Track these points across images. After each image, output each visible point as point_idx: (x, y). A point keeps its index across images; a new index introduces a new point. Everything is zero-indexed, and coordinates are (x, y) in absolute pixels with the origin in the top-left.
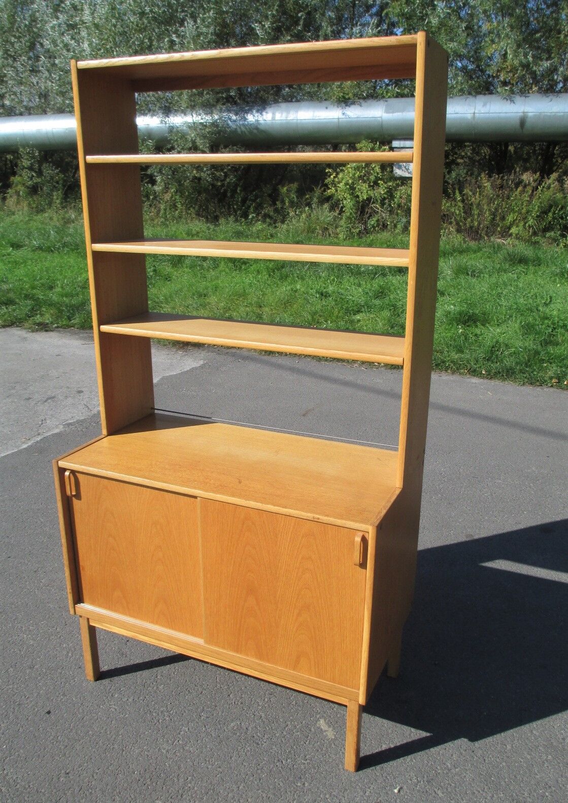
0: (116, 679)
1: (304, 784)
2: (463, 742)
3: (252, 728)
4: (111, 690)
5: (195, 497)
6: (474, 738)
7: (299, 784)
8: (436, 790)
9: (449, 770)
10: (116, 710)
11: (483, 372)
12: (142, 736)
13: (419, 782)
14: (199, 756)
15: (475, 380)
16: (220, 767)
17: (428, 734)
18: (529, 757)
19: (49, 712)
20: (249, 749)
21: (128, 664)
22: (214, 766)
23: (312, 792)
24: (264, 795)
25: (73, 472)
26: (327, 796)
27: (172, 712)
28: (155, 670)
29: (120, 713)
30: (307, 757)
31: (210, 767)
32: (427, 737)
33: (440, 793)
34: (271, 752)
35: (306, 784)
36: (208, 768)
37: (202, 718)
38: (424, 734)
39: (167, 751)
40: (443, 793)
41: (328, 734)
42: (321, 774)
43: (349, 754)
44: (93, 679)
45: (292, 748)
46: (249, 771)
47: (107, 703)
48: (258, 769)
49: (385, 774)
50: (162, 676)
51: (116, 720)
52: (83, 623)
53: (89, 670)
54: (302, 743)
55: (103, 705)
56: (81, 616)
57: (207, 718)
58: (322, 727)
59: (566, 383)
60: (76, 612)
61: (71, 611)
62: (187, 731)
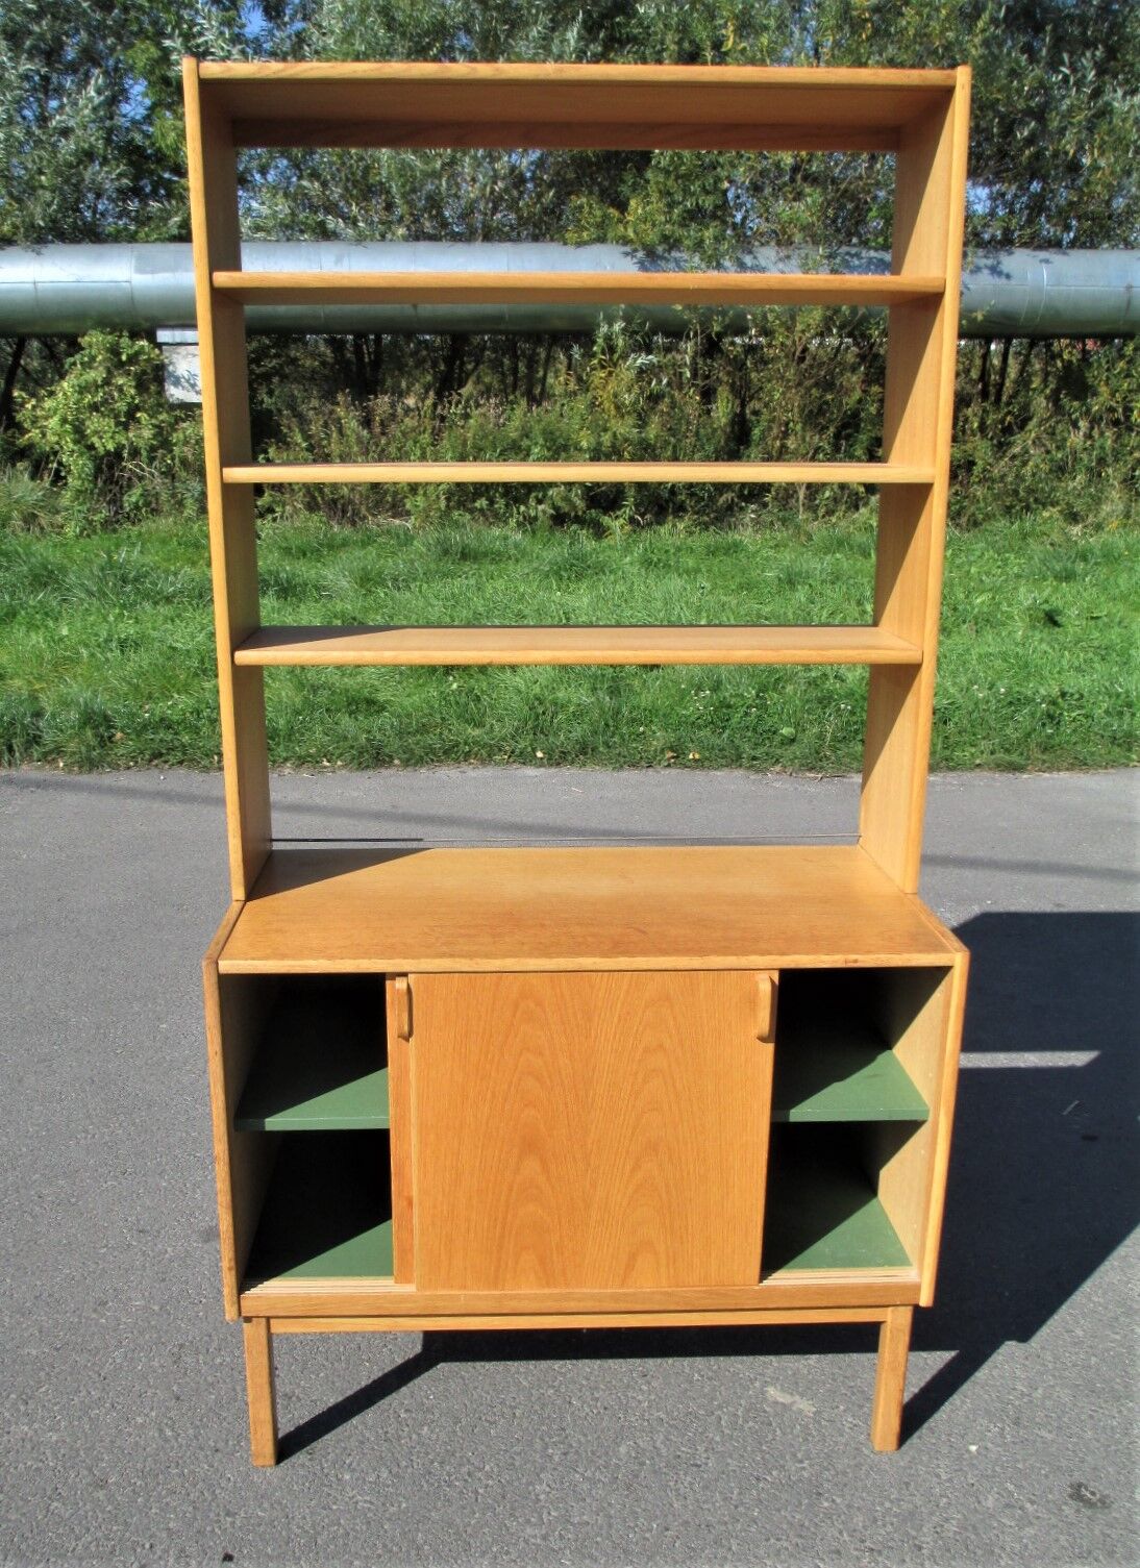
0: (318, 1445)
1: (833, 1501)
2: (1010, 1347)
3: (663, 1443)
4: (326, 1471)
6: (1024, 1335)
7: (826, 1504)
8: (1036, 1431)
9: (1030, 1396)
10: (372, 1503)
11: (539, 754)
12: (469, 1530)
13: (1003, 1429)
14: (610, 1526)
15: (530, 771)
16: (667, 1530)
17: (952, 1354)
18: (1118, 1337)
19: (228, 1558)
20: (689, 1479)
21: (317, 1412)
22: (654, 1532)
23: (859, 1509)
24: (785, 1544)
26: (887, 1505)
27: (487, 1468)
28: (384, 1403)
29: (384, 1505)
30: (799, 1455)
31: (647, 1535)
32: (953, 1360)
33: (1044, 1433)
34: (734, 1471)
35: (838, 1501)
36: (646, 1538)
37: (556, 1458)
38: (948, 1355)
39: (544, 1538)
40: (1050, 1432)
41: (801, 1406)
42: (845, 1473)
43: (887, 1420)
44: (272, 1462)
45: (762, 1451)
46: (724, 1515)
47: (340, 1498)
48: (736, 1507)
49: (944, 1437)
50: (407, 1411)
51: (389, 1520)
52: (253, 1334)
53: (263, 1444)
54: (770, 1437)
55: (335, 1503)
56: (248, 1319)
57: (565, 1454)
58: (781, 1400)
59: (691, 757)
60: (243, 1310)
61: (230, 1313)
62: (548, 1489)
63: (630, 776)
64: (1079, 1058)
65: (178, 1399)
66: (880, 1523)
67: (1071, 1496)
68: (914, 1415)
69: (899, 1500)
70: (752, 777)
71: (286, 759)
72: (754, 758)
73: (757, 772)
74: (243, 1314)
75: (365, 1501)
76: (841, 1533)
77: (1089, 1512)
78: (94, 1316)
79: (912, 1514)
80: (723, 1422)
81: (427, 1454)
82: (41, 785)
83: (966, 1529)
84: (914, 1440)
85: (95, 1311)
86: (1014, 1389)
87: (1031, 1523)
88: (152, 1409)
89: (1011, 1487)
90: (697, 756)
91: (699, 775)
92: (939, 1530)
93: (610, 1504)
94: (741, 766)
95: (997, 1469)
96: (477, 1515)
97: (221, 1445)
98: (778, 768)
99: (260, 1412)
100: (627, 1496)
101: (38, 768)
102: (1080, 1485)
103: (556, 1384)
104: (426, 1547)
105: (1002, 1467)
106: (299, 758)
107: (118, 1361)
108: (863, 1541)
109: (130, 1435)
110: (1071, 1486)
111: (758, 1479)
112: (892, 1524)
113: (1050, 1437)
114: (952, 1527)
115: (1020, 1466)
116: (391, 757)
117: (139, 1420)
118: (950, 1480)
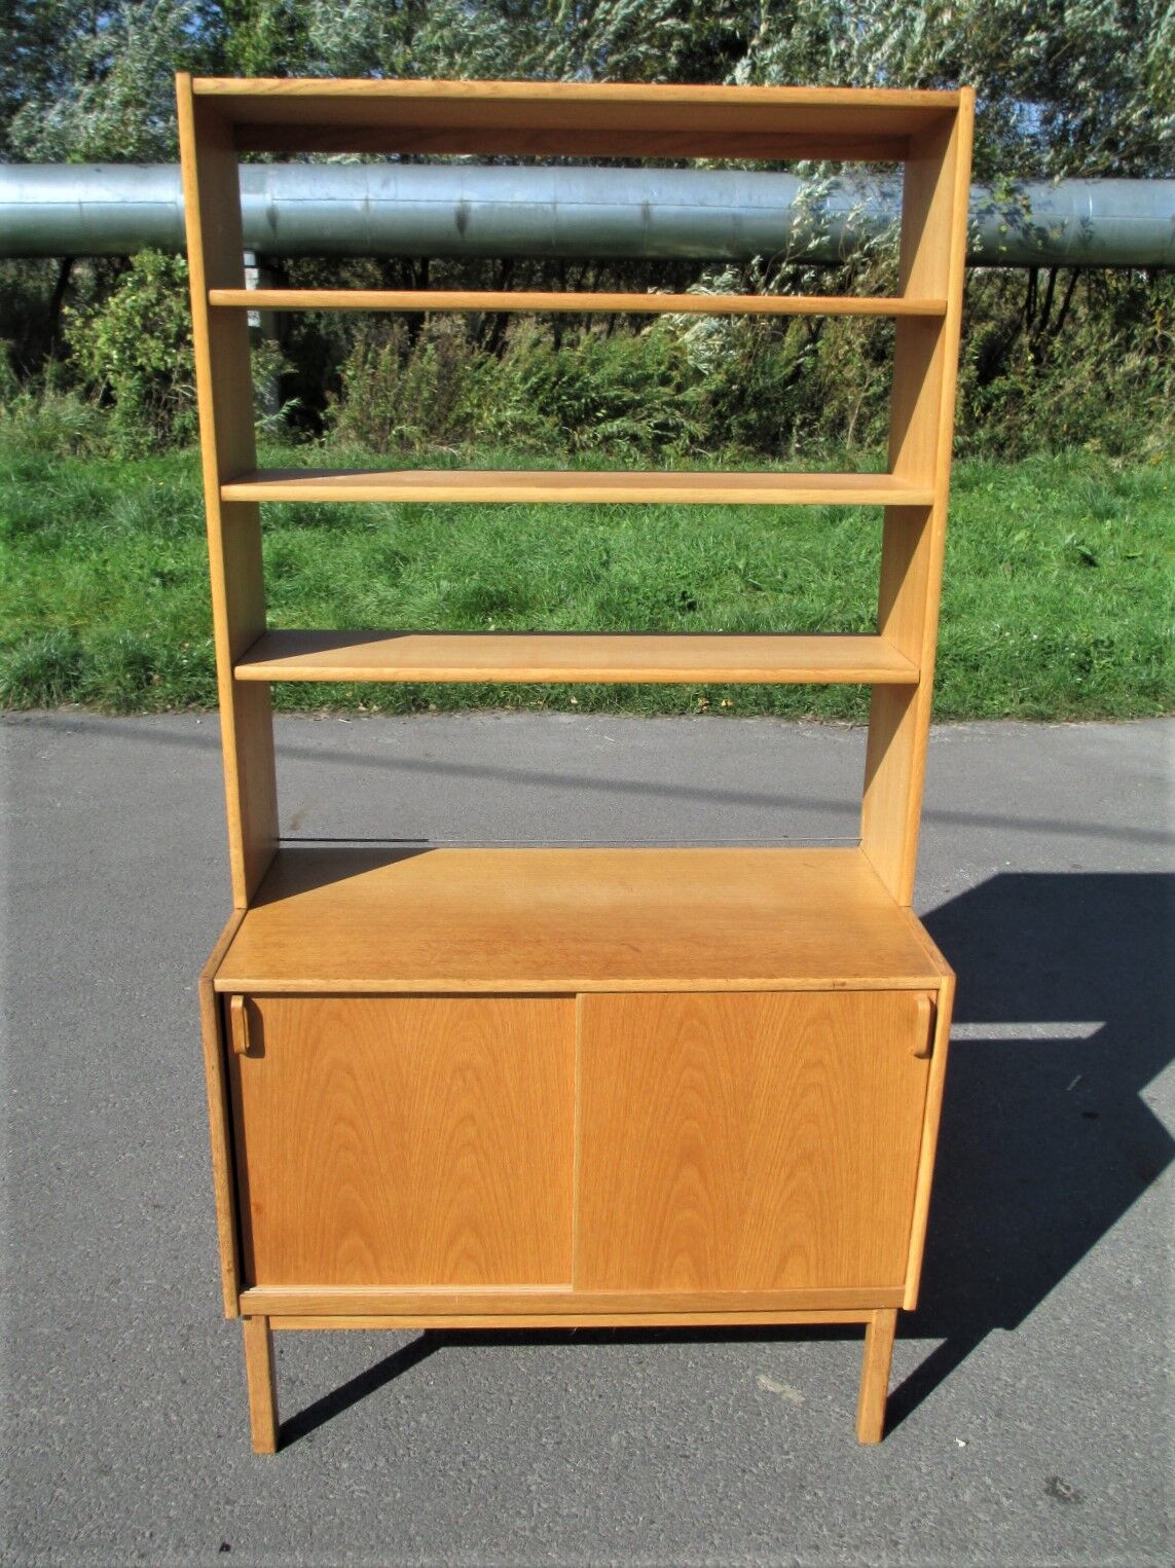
0: (319, 1432)
1: (815, 1494)
2: (997, 1335)
3: (654, 1432)
4: (325, 1459)
5: (572, 995)
6: (1011, 1323)
7: (808, 1498)
8: (1017, 1423)
9: (1013, 1386)
10: (367, 1492)
11: (574, 701)
12: (460, 1521)
13: (985, 1421)
14: (598, 1518)
15: (564, 718)
16: (652, 1522)
17: (941, 1341)
18: (1103, 1325)
19: (225, 1548)
20: (677, 1470)
21: (319, 1397)
22: (640, 1525)
23: (840, 1503)
24: (766, 1538)
25: (248, 998)
26: (868, 1498)
27: (482, 1457)
28: (384, 1389)
29: (379, 1494)
30: (786, 1447)
31: (633, 1528)
32: (942, 1346)
33: (1024, 1425)
34: (721, 1462)
35: (820, 1493)
36: (631, 1532)
37: (550, 1448)
38: (935, 1343)
39: (533, 1530)
40: (1030, 1424)
41: (791, 1396)
42: (828, 1466)
43: (871, 1412)
44: (273, 1450)
45: (749, 1441)
46: (708, 1508)
47: (337, 1487)
48: (721, 1500)
49: (927, 1429)
50: (407, 1397)
51: (383, 1510)
52: (253, 1332)
53: (263, 1433)
54: (759, 1427)
55: (332, 1493)
56: (248, 1317)
57: (558, 1443)
58: (771, 1389)
59: (723, 704)
60: (242, 1309)
61: (230, 1312)
62: (539, 1480)
63: (663, 723)
64: (1085, 1030)
65: (184, 1382)
66: (859, 1517)
67: (1046, 1491)
68: (898, 1408)
69: (879, 1494)
70: (784, 726)
71: (323, 703)
72: (787, 706)
73: (789, 719)
74: (243, 1313)
75: (362, 1491)
76: (820, 1527)
77: (1062, 1508)
78: (106, 1294)
79: (890, 1508)
80: (713, 1412)
81: (424, 1442)
82: (79, 728)
83: (942, 1525)
84: (898, 1431)
85: (107, 1289)
86: (998, 1379)
87: (1005, 1519)
88: (158, 1393)
89: (988, 1481)
90: (730, 704)
91: (731, 723)
92: (915, 1524)
93: (599, 1496)
94: (772, 713)
95: (977, 1462)
96: (469, 1507)
97: (224, 1431)
98: (809, 716)
99: (260, 1403)
100: (616, 1488)
101: (76, 709)
102: (1055, 1480)
103: (553, 1371)
104: (418, 1538)
105: (982, 1460)
106: (336, 702)
107: (128, 1342)
108: (841, 1537)
109: (136, 1419)
110: (1047, 1480)
111: (744, 1471)
112: (871, 1519)
113: (1030, 1429)
114: (928, 1522)
115: (999, 1459)
116: (426, 702)
117: (146, 1404)
118: (930, 1473)
